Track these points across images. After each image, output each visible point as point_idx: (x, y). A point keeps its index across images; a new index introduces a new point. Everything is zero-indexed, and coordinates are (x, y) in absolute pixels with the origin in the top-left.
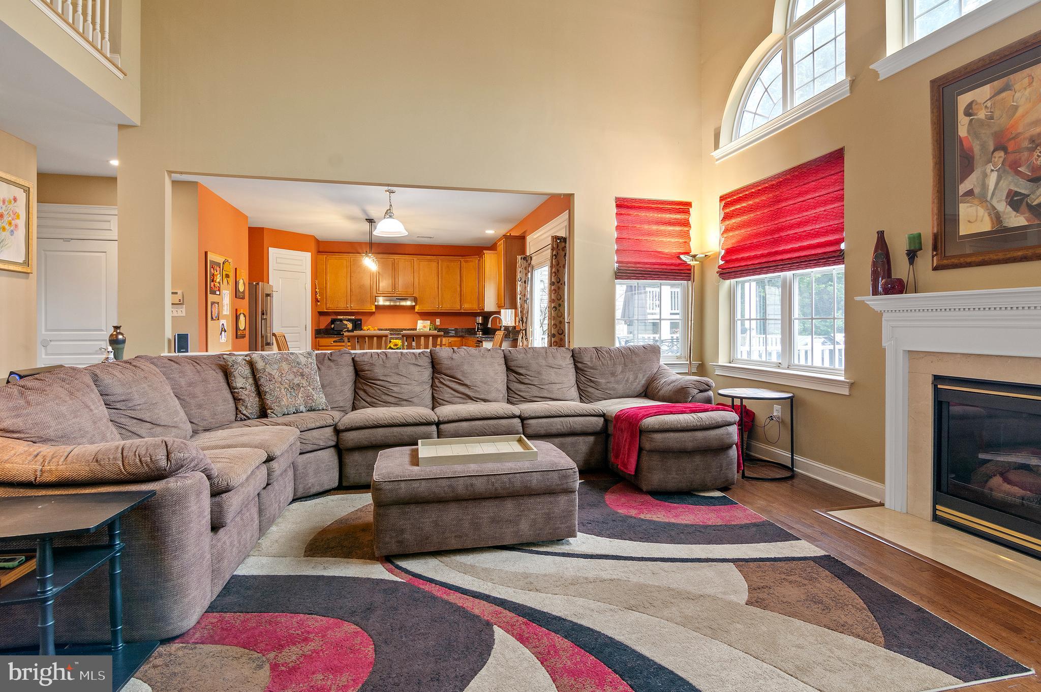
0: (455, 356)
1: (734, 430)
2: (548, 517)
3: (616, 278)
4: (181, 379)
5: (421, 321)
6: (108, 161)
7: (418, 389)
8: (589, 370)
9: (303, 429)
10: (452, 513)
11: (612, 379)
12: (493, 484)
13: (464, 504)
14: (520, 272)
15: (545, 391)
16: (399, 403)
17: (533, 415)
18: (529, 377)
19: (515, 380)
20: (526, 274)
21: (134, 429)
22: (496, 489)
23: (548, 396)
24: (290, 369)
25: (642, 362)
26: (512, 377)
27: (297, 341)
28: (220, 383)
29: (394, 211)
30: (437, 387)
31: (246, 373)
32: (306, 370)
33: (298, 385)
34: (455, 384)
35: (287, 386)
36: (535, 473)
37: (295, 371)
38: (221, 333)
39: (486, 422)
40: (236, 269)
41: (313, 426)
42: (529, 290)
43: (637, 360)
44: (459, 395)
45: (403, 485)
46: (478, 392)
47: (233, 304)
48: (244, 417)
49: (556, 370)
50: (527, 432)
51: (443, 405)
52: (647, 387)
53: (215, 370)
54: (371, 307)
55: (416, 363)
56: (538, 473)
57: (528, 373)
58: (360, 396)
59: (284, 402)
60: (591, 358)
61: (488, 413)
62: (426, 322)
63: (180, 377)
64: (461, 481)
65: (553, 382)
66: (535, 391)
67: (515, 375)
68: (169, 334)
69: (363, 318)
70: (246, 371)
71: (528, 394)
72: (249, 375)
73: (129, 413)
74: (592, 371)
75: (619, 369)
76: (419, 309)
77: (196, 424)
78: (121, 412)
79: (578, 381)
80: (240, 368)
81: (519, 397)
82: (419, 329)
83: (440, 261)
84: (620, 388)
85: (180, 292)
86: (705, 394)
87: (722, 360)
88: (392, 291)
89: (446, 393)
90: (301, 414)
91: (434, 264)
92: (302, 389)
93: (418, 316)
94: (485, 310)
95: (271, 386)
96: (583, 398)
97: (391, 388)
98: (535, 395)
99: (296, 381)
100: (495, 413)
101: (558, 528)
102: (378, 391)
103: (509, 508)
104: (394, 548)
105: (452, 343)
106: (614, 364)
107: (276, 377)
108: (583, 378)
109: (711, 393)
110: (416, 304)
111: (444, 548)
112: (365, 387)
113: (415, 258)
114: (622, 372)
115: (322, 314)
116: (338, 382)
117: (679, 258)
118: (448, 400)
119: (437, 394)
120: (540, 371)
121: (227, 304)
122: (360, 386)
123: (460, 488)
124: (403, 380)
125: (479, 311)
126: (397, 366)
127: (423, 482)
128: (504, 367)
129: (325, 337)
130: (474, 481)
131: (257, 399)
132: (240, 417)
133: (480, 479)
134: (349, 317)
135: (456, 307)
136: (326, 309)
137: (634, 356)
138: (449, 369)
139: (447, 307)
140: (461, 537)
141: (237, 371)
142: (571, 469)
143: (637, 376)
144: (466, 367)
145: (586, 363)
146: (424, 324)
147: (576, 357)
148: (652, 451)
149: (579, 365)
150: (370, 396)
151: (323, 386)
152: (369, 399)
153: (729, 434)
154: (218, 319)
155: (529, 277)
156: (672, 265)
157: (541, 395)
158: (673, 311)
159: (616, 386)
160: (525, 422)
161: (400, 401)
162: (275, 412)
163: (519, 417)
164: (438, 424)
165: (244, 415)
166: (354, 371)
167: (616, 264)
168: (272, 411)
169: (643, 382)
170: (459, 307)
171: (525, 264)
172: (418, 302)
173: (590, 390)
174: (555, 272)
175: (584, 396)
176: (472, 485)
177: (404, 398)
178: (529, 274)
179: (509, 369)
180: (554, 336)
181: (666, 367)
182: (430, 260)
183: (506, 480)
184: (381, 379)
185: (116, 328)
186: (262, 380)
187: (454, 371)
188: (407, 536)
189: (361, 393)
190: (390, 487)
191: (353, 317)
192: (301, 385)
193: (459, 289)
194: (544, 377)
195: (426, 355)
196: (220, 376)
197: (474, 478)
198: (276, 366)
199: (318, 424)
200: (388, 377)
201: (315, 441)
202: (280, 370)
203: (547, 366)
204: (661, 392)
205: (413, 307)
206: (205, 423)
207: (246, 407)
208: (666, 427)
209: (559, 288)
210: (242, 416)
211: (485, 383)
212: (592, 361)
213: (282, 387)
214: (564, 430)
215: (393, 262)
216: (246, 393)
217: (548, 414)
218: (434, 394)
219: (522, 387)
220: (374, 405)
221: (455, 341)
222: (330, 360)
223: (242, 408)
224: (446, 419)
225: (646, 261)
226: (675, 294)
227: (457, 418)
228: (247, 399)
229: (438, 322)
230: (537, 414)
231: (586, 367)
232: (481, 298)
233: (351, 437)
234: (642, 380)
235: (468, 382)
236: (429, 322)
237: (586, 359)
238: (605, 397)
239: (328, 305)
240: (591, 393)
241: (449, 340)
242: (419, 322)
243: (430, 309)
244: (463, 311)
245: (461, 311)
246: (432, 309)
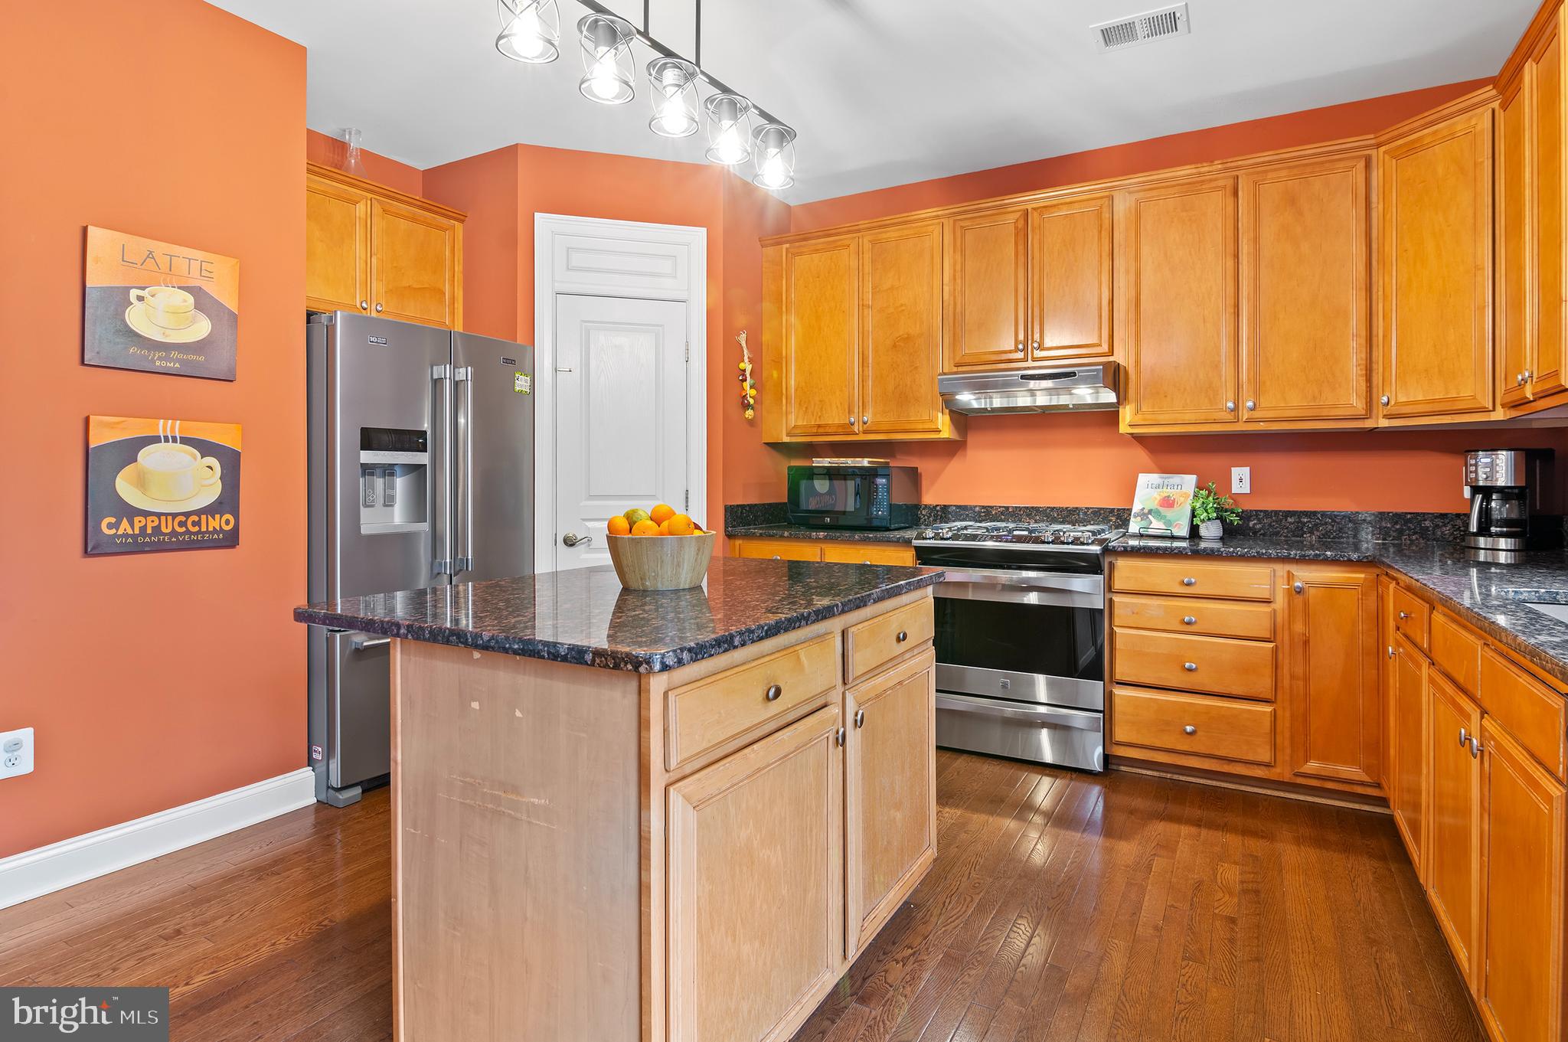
5: (1155, 478)
54: (933, 419)
62: (1176, 479)
76: (1138, 420)
82: (1144, 515)
88: (1017, 350)
91: (1216, 202)
93: (1141, 455)
105: (1310, 592)
110: (1122, 398)
129: (756, 536)
135: (1343, 405)
136: (788, 434)
146: (1167, 492)
170: (1358, 404)
172: (1129, 392)
182: (1193, 187)
193: (1357, 311)
205: (1108, 416)
215: (1021, 224)
221: (1329, 587)
229: (1239, 480)
236: (1190, 480)
239: (793, 420)
241: (1290, 576)
242: (1145, 480)
243: (1189, 417)
244: (1384, 423)
245: (1369, 424)
246: (1201, 417)
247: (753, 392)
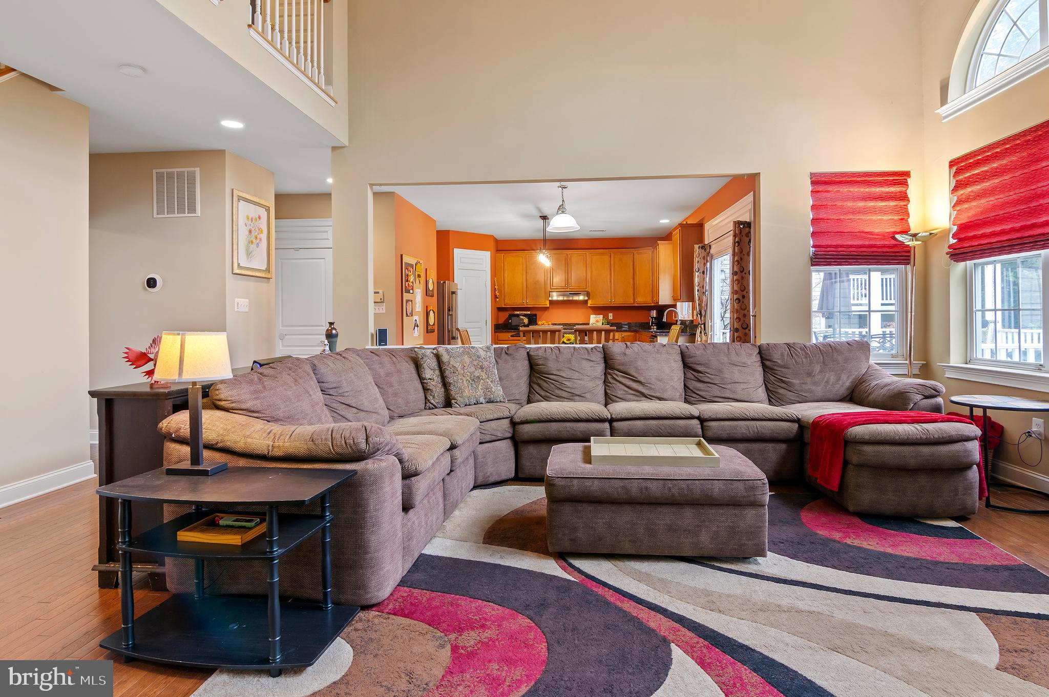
0: (628, 352)
1: (974, 447)
2: (733, 531)
3: (812, 265)
4: (380, 370)
5: (594, 316)
6: (325, 180)
7: (591, 385)
8: (780, 369)
9: (482, 420)
10: (625, 516)
11: (809, 380)
12: (670, 489)
13: (639, 507)
14: (698, 262)
15: (728, 391)
16: (572, 398)
17: (714, 417)
18: (709, 376)
19: (693, 377)
20: (705, 264)
21: (343, 413)
22: (673, 495)
23: (731, 396)
24: (471, 362)
25: (846, 360)
26: (690, 374)
27: (479, 336)
28: (412, 374)
29: (567, 206)
30: (610, 383)
31: (433, 365)
32: (486, 364)
33: (478, 377)
34: (627, 380)
35: (468, 378)
36: (716, 481)
37: (475, 364)
38: (414, 328)
39: (661, 422)
40: (426, 269)
41: (491, 417)
42: (708, 281)
43: (840, 358)
44: (633, 392)
45: (575, 482)
46: (653, 389)
47: (424, 301)
48: (432, 406)
49: (740, 368)
50: (707, 435)
51: (617, 402)
52: (853, 392)
53: (407, 362)
54: (545, 302)
55: (589, 358)
56: (720, 481)
57: (708, 371)
58: (534, 390)
59: (466, 393)
60: (782, 355)
61: (663, 412)
62: (599, 316)
63: (380, 368)
64: (635, 483)
65: (737, 381)
66: (715, 391)
67: (694, 373)
68: (372, 329)
69: (538, 313)
70: (433, 363)
71: (707, 393)
72: (437, 368)
73: (339, 398)
74: (783, 370)
75: (817, 368)
76: (592, 303)
77: (392, 411)
78: (333, 397)
79: (766, 381)
80: (428, 360)
81: (698, 397)
82: (592, 324)
83: (612, 254)
84: (819, 390)
85: (381, 291)
86: (933, 401)
87: (955, 360)
88: (566, 286)
89: (620, 390)
90: (481, 405)
91: (607, 258)
92: (482, 381)
93: (590, 311)
94: (660, 304)
95: (454, 378)
96: (772, 400)
97: (564, 382)
98: (716, 395)
99: (476, 374)
100: (672, 413)
101: (745, 545)
102: (552, 385)
103: (688, 516)
104: (567, 546)
105: (625, 337)
106: (811, 363)
107: (459, 369)
108: (772, 378)
109: (940, 400)
110: (589, 299)
111: (618, 552)
112: (540, 382)
113: (588, 252)
114: (821, 372)
115: (500, 309)
116: (514, 376)
117: (894, 238)
118: (618, 396)
119: (609, 390)
120: (722, 369)
121: (419, 302)
122: (535, 380)
123: (634, 491)
124: (576, 375)
125: (653, 305)
126: (569, 361)
127: (596, 482)
128: (680, 364)
129: (503, 332)
130: (649, 484)
131: (443, 390)
132: (429, 406)
133: (655, 483)
134: (525, 312)
135: (629, 301)
136: (504, 305)
137: (835, 354)
138: (623, 365)
139: (618, 301)
140: (634, 542)
141: (426, 363)
142: (759, 480)
143: (840, 377)
144: (639, 363)
145: (776, 360)
146: (597, 319)
147: (764, 355)
148: (861, 466)
149: (767, 363)
150: (544, 390)
151: (500, 379)
152: (543, 393)
153: (968, 452)
154: (412, 316)
155: (708, 267)
156: (885, 246)
157: (723, 396)
158: (885, 302)
159: (813, 388)
160: (705, 424)
161: (573, 397)
162: (458, 402)
163: (698, 418)
164: (611, 421)
165: (432, 404)
166: (529, 365)
167: (811, 249)
168: (455, 401)
169: (848, 384)
170: (632, 301)
171: (703, 253)
172: (591, 297)
173: (781, 391)
174: (737, 261)
175: (773, 398)
176: (647, 488)
177: (578, 393)
178: (708, 264)
179: (686, 366)
180: (737, 330)
181: (878, 367)
182: (602, 254)
183: (684, 486)
184: (554, 373)
185: (331, 324)
186: (447, 372)
187: (627, 367)
188: (579, 534)
189: (536, 387)
190: (563, 483)
191: (529, 313)
192: (481, 378)
193: (632, 282)
194: (726, 376)
195: (598, 350)
196: (412, 368)
197: (649, 482)
198: (459, 359)
199: (496, 416)
200: (561, 372)
201: (494, 432)
202: (462, 362)
203: (730, 363)
204: (872, 397)
205: (585, 302)
206: (400, 409)
207: (434, 397)
208: (879, 438)
209: (742, 278)
210: (430, 405)
211: (660, 380)
212: (783, 359)
213: (464, 379)
214: (750, 434)
215: (566, 257)
216: (433, 383)
217: (731, 416)
218: (608, 391)
219: (700, 385)
220: (548, 399)
221: (628, 336)
222: (507, 353)
223: (430, 398)
224: (619, 417)
225: (850, 243)
226: (886, 282)
227: (630, 416)
228: (434, 390)
229: (611, 316)
230: (719, 416)
231: (775, 366)
232: (655, 291)
233: (526, 430)
234: (846, 382)
235: (641, 379)
236: (601, 317)
237: (776, 357)
238: (800, 400)
239: (506, 301)
240: (782, 395)
241: (622, 335)
242: (592, 316)
243: (602, 303)
244: (636, 305)
245: (634, 305)
246: (605, 303)
247: (498, 294)
